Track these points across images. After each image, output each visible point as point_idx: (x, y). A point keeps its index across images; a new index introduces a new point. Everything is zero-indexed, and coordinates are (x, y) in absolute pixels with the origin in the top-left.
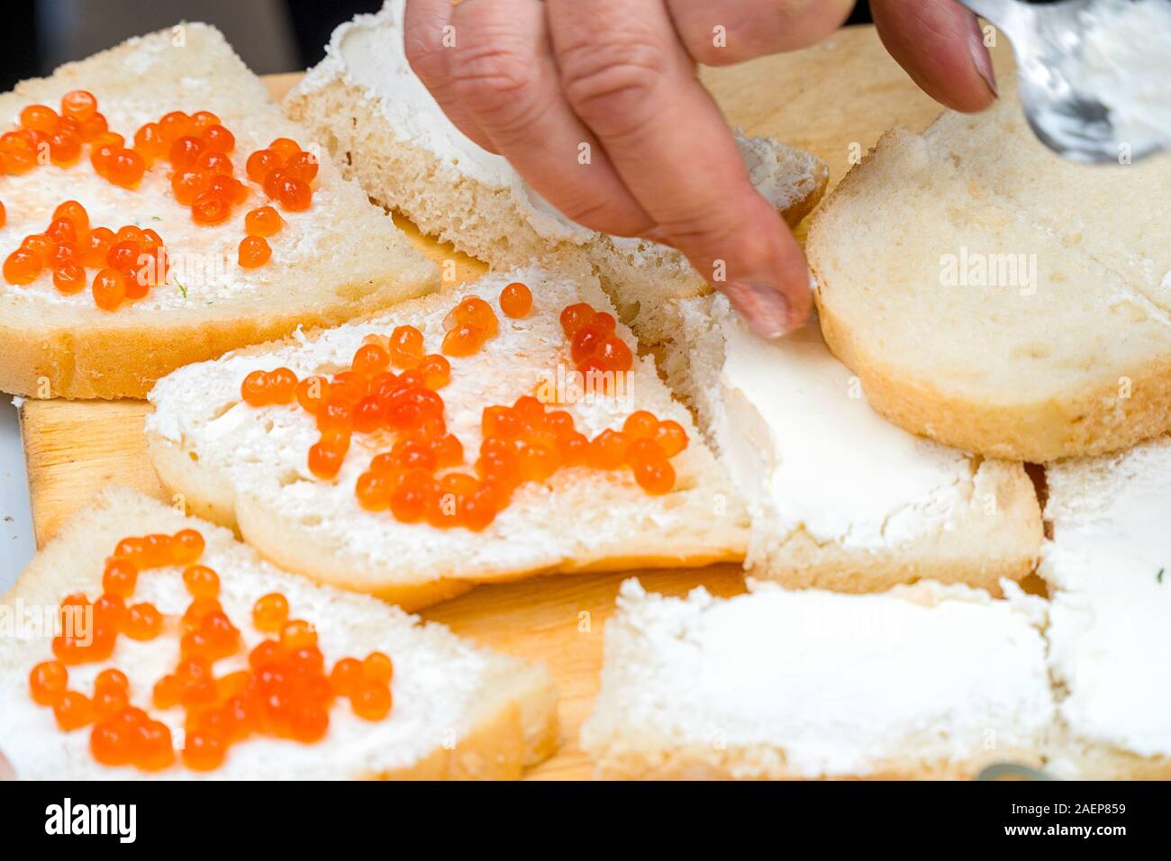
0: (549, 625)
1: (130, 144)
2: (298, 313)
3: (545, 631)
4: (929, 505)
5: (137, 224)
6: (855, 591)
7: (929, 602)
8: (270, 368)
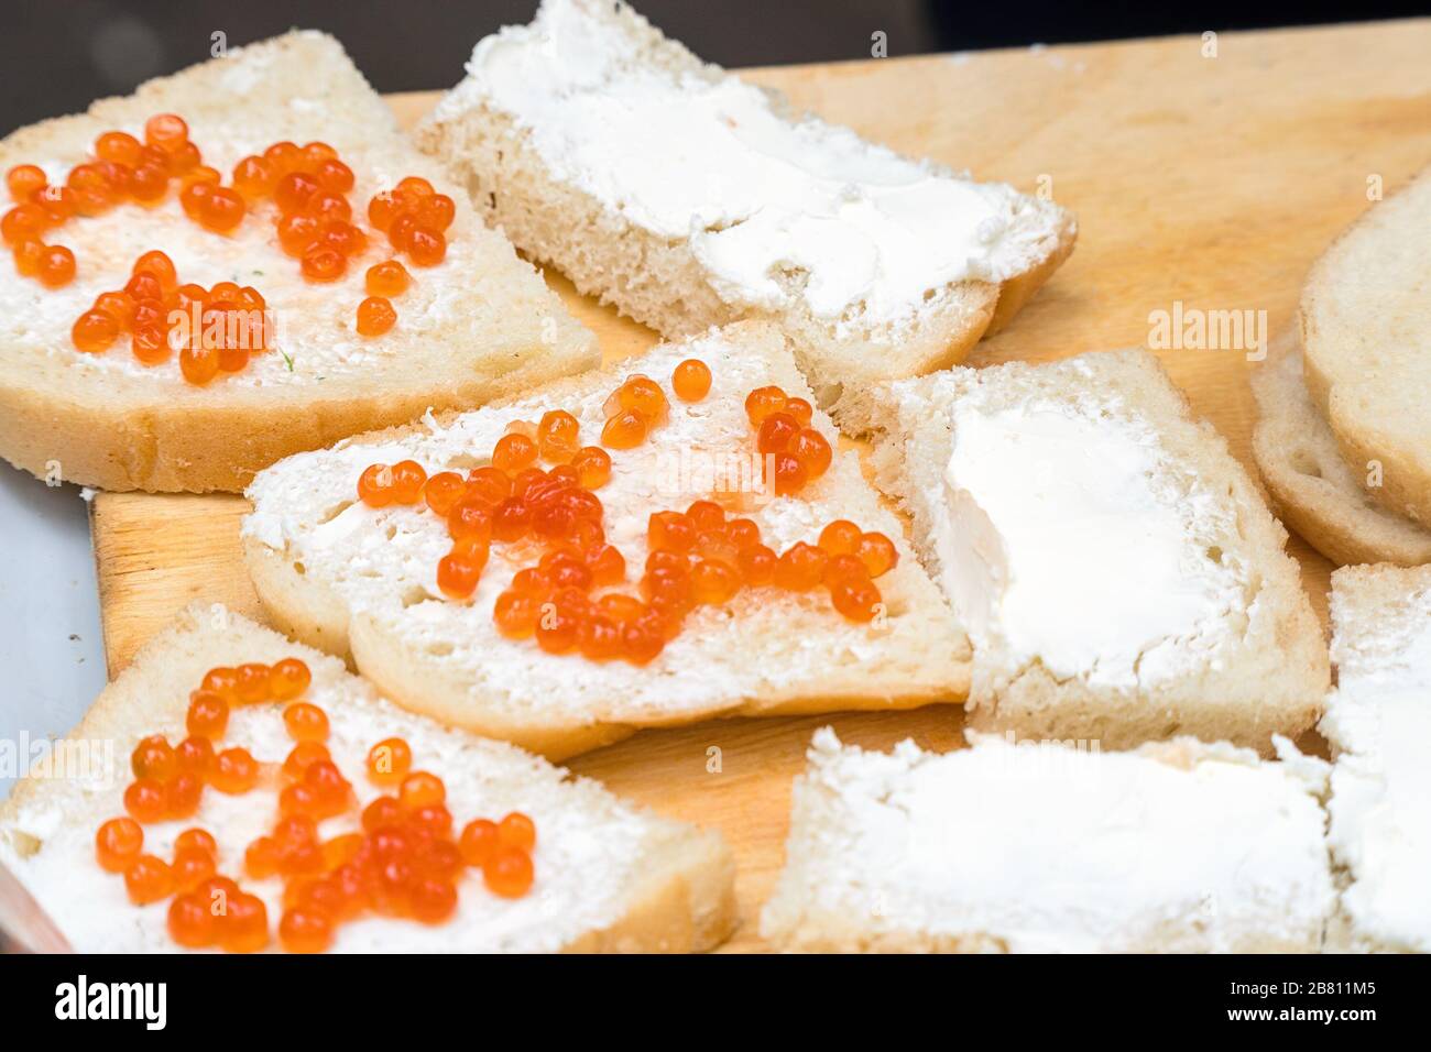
1: (227, 181)
2: (427, 393)
4: (1193, 638)
5: (235, 280)
7: (1185, 763)
8: (393, 461)
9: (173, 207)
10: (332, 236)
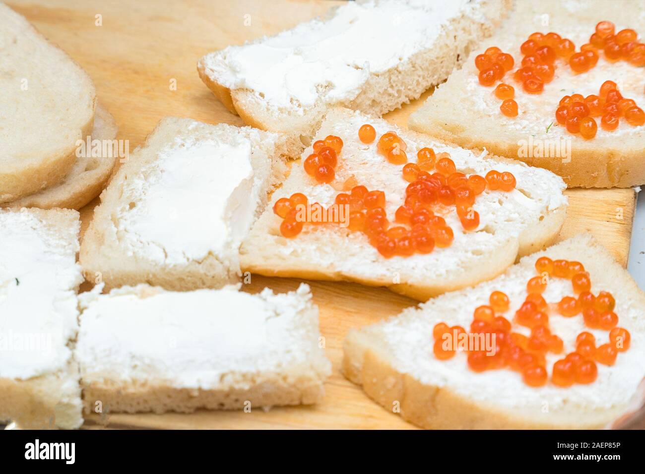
0: (348, 309)
1: (578, 50)
2: (486, 141)
3: (347, 312)
4: (141, 242)
5: (573, 93)
6: (181, 289)
7: (143, 296)
8: (501, 171)
9: (602, 62)
10: (530, 73)
